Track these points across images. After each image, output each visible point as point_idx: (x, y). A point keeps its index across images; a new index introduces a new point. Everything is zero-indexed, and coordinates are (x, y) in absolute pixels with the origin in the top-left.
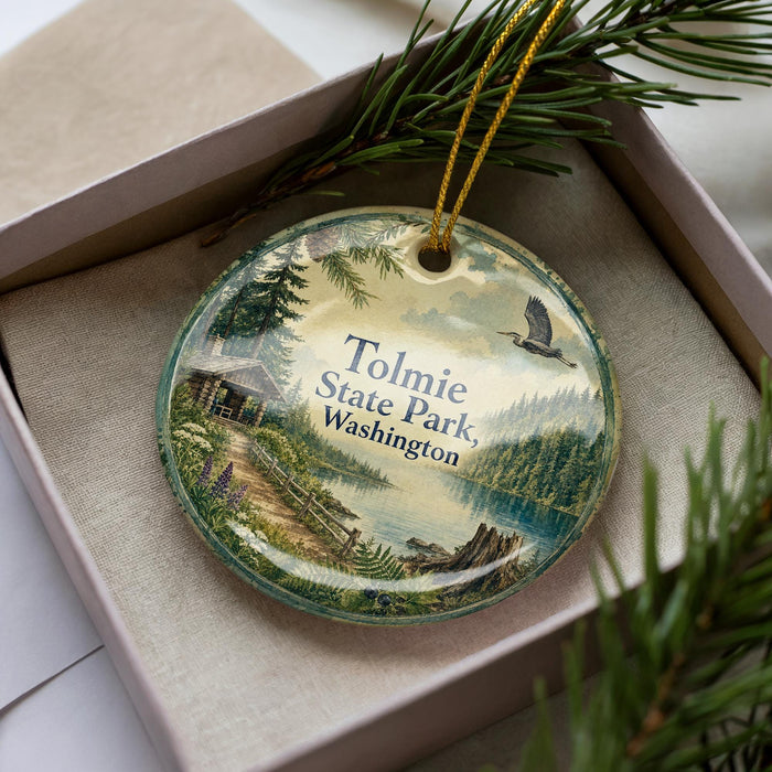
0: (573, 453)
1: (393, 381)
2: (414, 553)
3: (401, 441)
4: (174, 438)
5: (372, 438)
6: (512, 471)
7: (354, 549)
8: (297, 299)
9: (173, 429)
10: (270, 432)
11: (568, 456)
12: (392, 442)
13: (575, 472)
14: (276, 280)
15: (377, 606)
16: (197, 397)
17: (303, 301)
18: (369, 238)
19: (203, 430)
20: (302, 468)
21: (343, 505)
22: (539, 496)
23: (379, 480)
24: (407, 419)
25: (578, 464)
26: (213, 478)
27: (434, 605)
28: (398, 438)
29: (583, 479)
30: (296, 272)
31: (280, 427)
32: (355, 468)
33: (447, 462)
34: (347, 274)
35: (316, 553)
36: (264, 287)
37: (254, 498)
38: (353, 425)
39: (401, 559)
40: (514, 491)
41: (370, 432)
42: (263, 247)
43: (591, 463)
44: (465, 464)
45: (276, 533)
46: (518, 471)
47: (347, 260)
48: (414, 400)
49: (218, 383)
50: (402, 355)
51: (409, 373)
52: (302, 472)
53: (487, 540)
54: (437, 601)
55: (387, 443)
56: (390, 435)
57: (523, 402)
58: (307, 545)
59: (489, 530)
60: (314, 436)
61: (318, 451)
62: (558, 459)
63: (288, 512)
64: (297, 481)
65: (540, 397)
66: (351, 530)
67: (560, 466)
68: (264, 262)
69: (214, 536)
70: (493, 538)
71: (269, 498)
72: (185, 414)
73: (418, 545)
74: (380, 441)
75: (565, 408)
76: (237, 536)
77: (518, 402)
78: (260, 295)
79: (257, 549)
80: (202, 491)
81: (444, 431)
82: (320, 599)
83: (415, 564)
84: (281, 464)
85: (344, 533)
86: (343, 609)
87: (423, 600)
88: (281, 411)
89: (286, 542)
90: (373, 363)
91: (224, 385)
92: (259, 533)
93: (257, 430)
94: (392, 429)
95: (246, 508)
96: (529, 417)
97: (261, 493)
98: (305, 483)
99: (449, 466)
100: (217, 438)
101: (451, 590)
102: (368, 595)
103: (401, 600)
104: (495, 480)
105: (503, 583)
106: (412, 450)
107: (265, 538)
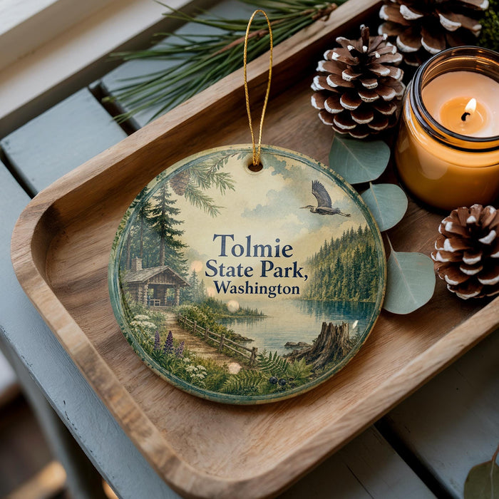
0: (362, 267)
1: (248, 255)
2: (291, 351)
3: (264, 289)
4: (132, 327)
5: (247, 292)
6: (331, 287)
7: (256, 359)
8: (177, 222)
9: (129, 322)
10: (187, 306)
11: (360, 269)
12: (259, 291)
13: (367, 277)
14: (160, 214)
15: (279, 387)
16: (137, 299)
17: (181, 222)
18: (207, 172)
19: (147, 317)
20: (212, 321)
21: (242, 336)
22: (350, 297)
23: (258, 315)
24: (264, 275)
25: (367, 272)
26: (163, 343)
27: (311, 376)
28: (261, 288)
29: (372, 280)
30: (171, 206)
31: (192, 301)
32: (242, 313)
33: (293, 293)
34: (201, 198)
36: (154, 220)
37: (190, 348)
38: (233, 288)
39: (284, 356)
40: (336, 299)
41: (245, 289)
42: (145, 195)
43: (374, 270)
44: (304, 291)
45: (209, 364)
46: (335, 287)
47: (199, 189)
48: (264, 263)
49: (146, 287)
50: (249, 238)
51: (256, 247)
52: (213, 324)
53: (329, 331)
54: (311, 374)
55: (256, 292)
56: (256, 287)
57: (326, 246)
59: (328, 325)
60: (213, 301)
61: (218, 309)
62: (355, 272)
63: (212, 350)
64: (211, 330)
65: (335, 240)
66: (251, 349)
67: (357, 276)
68: (149, 204)
69: (174, 376)
70: (332, 329)
71: (198, 345)
72: (133, 311)
73: (291, 345)
74: (252, 292)
75: (351, 241)
76: (188, 372)
77: (323, 246)
78: (154, 226)
79: (201, 376)
80: (158, 353)
81: (287, 276)
82: (246, 393)
83: (293, 357)
84: (199, 323)
85: (248, 352)
86: (261, 394)
87: (304, 376)
88: (189, 293)
89: (217, 367)
90: (234, 248)
91: (150, 286)
92: (200, 366)
93: (179, 308)
94: (257, 283)
95: (187, 355)
96: (332, 253)
97: (194, 343)
98: (217, 330)
99: (296, 295)
100: (157, 319)
101: (318, 365)
102: (273, 382)
103: (292, 379)
104: (323, 295)
105: (345, 352)
106: (271, 292)
107: (204, 368)
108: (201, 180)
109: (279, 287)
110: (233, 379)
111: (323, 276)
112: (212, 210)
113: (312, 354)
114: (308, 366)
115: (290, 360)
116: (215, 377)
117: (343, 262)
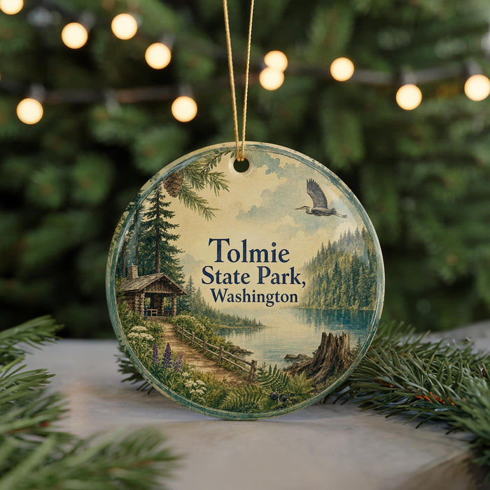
0: (361, 272)
1: (245, 260)
2: (291, 364)
3: (261, 297)
4: (129, 339)
5: (244, 301)
6: (330, 295)
7: (256, 373)
8: (171, 226)
9: (126, 334)
10: (184, 316)
11: (358, 275)
12: (256, 300)
13: (366, 283)
14: (155, 217)
15: (280, 403)
16: (133, 309)
17: (175, 225)
18: (200, 171)
19: (144, 328)
20: (210, 333)
21: (241, 348)
22: (350, 305)
23: (257, 325)
24: (261, 282)
25: (365, 277)
26: (161, 356)
27: (312, 391)
28: (259, 295)
29: (371, 286)
30: (165, 208)
31: (189, 311)
32: (241, 322)
33: (291, 301)
34: (195, 200)
35: (235, 383)
36: (149, 224)
37: (189, 361)
38: (230, 296)
39: (284, 370)
40: (335, 307)
41: (242, 297)
42: (139, 198)
43: (372, 275)
44: (302, 299)
45: (208, 378)
46: (333, 294)
47: (192, 190)
48: (260, 269)
49: (143, 296)
50: (245, 242)
51: (252, 252)
52: (211, 335)
53: (329, 342)
54: (312, 388)
55: (254, 301)
56: (254, 295)
57: (323, 249)
58: (229, 380)
59: (328, 335)
60: (210, 311)
61: (216, 319)
62: (353, 278)
63: (211, 363)
64: (210, 342)
65: (332, 243)
66: (251, 362)
67: (356, 282)
68: (144, 207)
69: (173, 392)
70: (332, 340)
71: (197, 358)
72: (130, 321)
73: (291, 358)
74: (249, 301)
75: (348, 245)
76: (187, 388)
77: (320, 250)
78: (149, 230)
79: (201, 392)
80: (157, 367)
81: (284, 282)
82: (247, 410)
83: (293, 370)
84: (197, 335)
85: (247, 365)
86: (262, 411)
87: (305, 391)
88: (186, 302)
89: (216, 382)
90: (230, 253)
91: (147, 295)
92: (198, 381)
93: (176, 318)
94: (254, 291)
95: (186, 369)
96: (329, 257)
97: (192, 356)
98: (215, 342)
99: (294, 303)
100: (155, 331)
101: (318, 379)
102: (273, 398)
103: (293, 395)
104: (322, 303)
105: (346, 365)
106: (269, 300)
107: (203, 384)
108: (194, 180)
109: (277, 294)
110: (233, 394)
111: (322, 282)
112: (207, 212)
113: (312, 367)
114: (309, 380)
115: (290, 374)
116: (215, 392)
117: (342, 266)
